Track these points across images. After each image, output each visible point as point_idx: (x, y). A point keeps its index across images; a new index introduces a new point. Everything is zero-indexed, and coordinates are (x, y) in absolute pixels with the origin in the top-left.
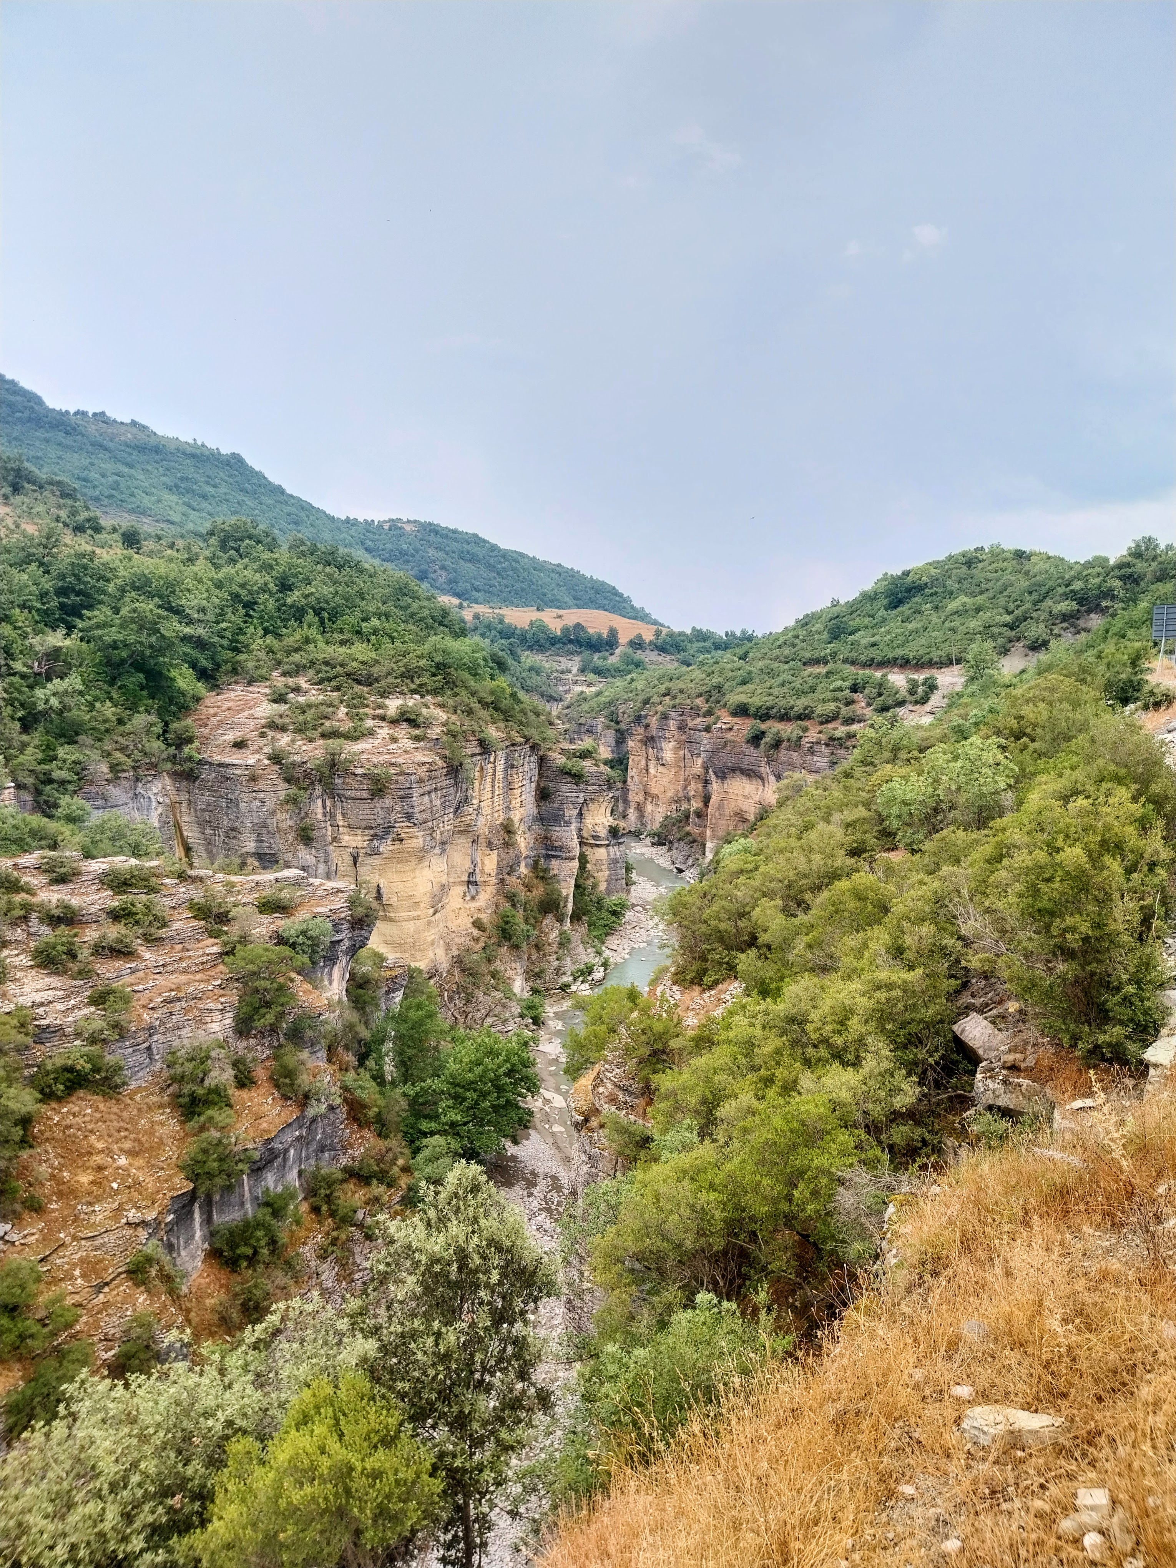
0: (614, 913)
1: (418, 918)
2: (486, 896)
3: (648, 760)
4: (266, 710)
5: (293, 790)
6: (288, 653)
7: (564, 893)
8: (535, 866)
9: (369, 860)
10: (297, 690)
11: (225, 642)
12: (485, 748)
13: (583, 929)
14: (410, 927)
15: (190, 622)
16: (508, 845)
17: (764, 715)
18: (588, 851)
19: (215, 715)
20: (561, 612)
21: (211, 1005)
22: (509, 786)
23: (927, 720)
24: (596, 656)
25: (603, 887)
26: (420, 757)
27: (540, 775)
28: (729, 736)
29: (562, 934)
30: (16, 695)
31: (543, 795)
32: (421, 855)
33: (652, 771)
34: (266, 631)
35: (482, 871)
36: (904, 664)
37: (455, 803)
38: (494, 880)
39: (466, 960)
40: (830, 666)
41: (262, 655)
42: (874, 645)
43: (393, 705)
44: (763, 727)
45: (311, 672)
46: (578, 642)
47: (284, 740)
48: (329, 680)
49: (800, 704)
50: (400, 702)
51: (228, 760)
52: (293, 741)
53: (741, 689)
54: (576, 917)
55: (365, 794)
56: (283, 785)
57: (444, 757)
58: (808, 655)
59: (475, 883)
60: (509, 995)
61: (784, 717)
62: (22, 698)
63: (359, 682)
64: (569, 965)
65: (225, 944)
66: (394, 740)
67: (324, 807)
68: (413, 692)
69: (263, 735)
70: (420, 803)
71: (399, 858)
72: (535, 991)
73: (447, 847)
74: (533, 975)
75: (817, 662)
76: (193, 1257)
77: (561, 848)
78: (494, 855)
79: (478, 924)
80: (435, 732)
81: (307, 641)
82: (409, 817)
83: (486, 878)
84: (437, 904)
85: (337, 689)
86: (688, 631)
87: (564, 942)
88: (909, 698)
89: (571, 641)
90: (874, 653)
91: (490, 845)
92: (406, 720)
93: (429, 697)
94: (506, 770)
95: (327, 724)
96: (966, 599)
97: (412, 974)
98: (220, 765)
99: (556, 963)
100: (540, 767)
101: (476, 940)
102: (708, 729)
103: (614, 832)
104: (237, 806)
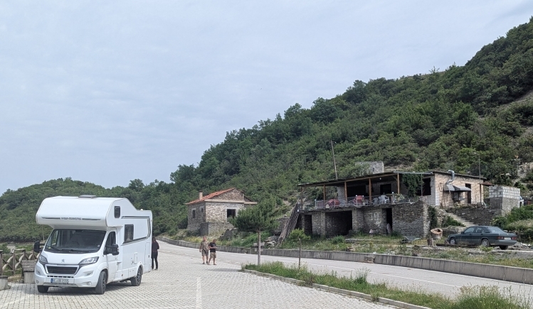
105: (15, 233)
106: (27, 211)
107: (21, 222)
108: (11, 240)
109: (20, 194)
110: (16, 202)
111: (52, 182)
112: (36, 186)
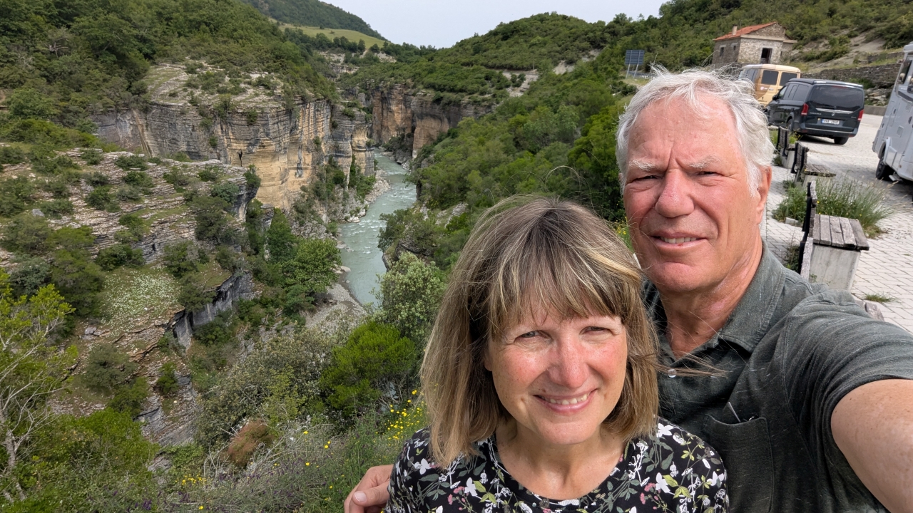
0: (369, 184)
1: (274, 185)
2: (306, 175)
3: (383, 109)
4: (184, 77)
5: (205, 120)
6: (194, 47)
7: (345, 173)
8: (330, 161)
9: (247, 156)
10: (201, 66)
11: (157, 39)
12: (304, 101)
13: (354, 191)
14: (270, 189)
15: (136, 27)
16: (318, 150)
17: (441, 89)
18: (356, 154)
19: (157, 79)
20: (333, 30)
21: (183, 225)
22: (316, 121)
23: (520, 94)
24: (353, 54)
25: (363, 171)
26: (271, 104)
27: (332, 116)
28: (425, 98)
29: (344, 193)
30: (41, 63)
31: (334, 126)
32: (274, 155)
33: (385, 115)
34: (180, 35)
35: (304, 163)
36: (510, 68)
37: (290, 128)
38: (310, 167)
39: (299, 206)
40: (475, 66)
41: (179, 47)
42: (496, 57)
43: (255, 76)
44: (442, 95)
45: (208, 57)
46: (343, 46)
47: (197, 93)
48: (218, 62)
49: (460, 84)
50: (258, 76)
51: (167, 103)
52: (203, 93)
53: (430, 75)
54: (351, 185)
55: (244, 123)
56: (200, 117)
57: (284, 105)
58: (463, 60)
59: (301, 169)
60: (321, 222)
61: (452, 90)
62: (45, 65)
63: (235, 64)
64: (348, 209)
65: (186, 195)
66: (257, 95)
67: (222, 129)
68: (264, 70)
69: (185, 90)
70: (273, 128)
71: (263, 155)
72: (333, 221)
73: (287, 150)
74: (332, 213)
75: (467, 64)
76: (186, 340)
77: (343, 152)
78: (310, 156)
79: (303, 189)
80: (278, 91)
81: (204, 40)
82: (267, 135)
83: (306, 166)
84: (283, 179)
85: (224, 67)
86: (402, 44)
87: (346, 197)
88: (512, 84)
89: (339, 46)
90: (494, 61)
91: (308, 150)
92: (263, 85)
93: (273, 74)
94: (314, 112)
95: (220, 85)
96: (540, 38)
97: (275, 211)
98: (163, 105)
99: (342, 208)
100: (332, 111)
101: (303, 196)
102: (414, 95)
103: (368, 145)
104: (175, 127)
105: (508, 62)
106: (518, 43)
107: (513, 53)
108: (505, 68)
109: (512, 27)
110: (509, 34)
111: (539, 15)
112: (526, 20)
